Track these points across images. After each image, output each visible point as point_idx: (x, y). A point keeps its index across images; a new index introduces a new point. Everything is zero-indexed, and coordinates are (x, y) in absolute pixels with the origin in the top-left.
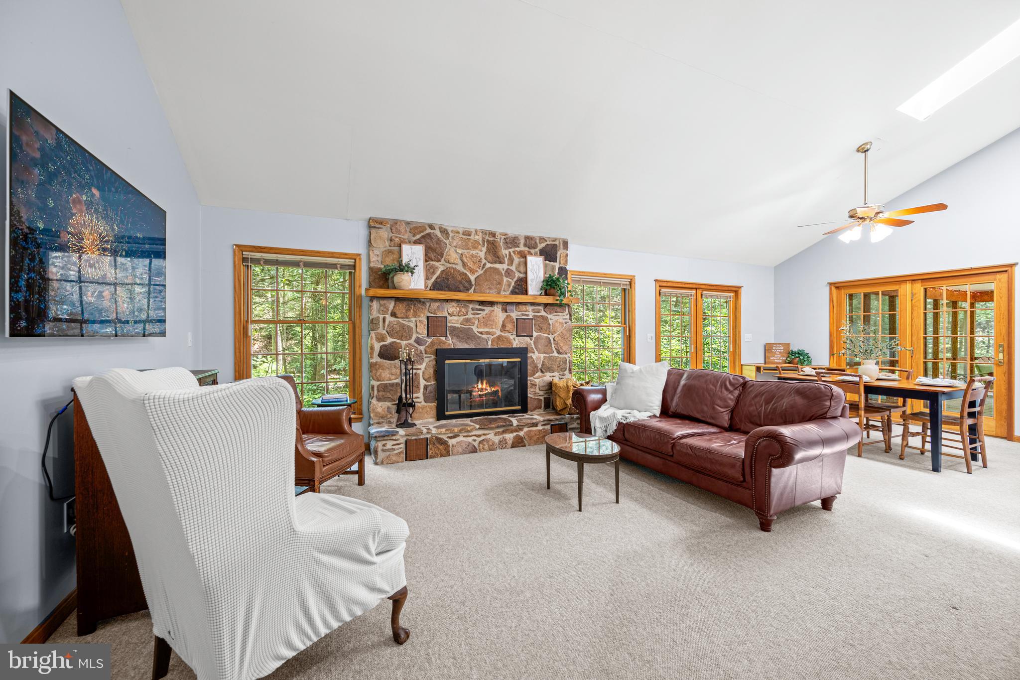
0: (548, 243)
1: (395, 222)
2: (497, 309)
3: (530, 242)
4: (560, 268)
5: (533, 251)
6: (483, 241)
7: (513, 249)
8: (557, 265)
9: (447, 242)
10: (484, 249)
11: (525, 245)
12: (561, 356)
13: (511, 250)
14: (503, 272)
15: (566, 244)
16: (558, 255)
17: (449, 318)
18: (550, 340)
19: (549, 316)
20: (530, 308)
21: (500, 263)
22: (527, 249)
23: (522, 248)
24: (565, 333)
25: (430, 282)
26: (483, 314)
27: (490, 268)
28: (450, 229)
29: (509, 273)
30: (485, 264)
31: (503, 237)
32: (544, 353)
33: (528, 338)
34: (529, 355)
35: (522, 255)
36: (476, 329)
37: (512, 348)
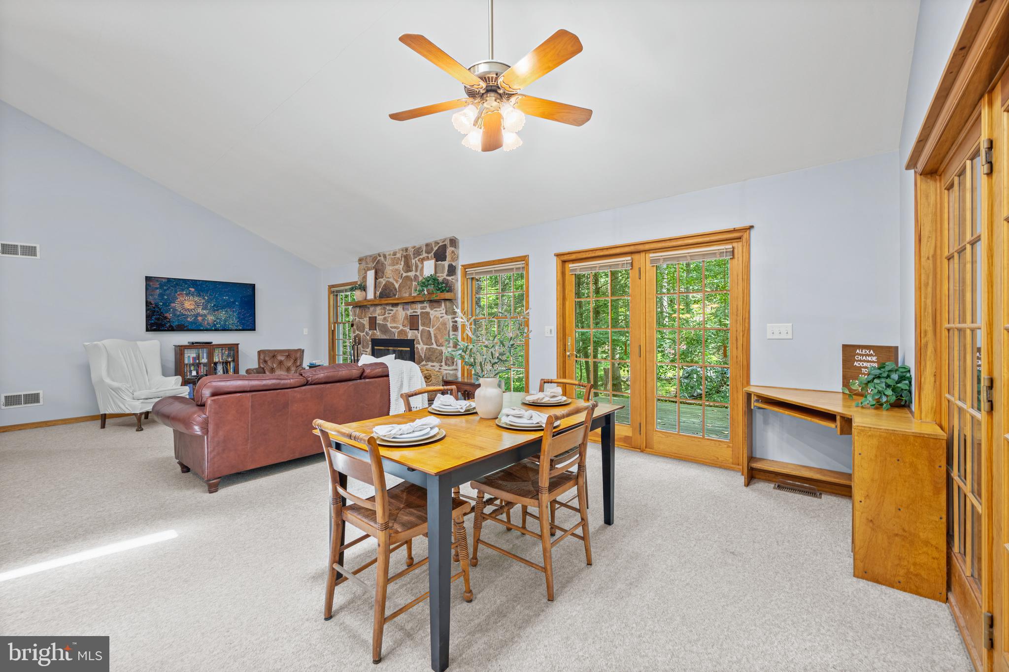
0: (440, 245)
1: (366, 257)
2: (400, 308)
3: (428, 248)
4: (450, 266)
5: (430, 255)
6: (402, 257)
7: (418, 258)
8: (446, 264)
9: (386, 263)
10: (402, 263)
11: (425, 252)
12: (439, 348)
13: (417, 259)
14: (413, 278)
15: (453, 242)
16: (447, 254)
17: (378, 317)
18: (430, 333)
19: (431, 312)
20: (419, 306)
21: (411, 271)
22: (427, 255)
23: (424, 255)
24: (441, 327)
25: (378, 293)
26: (392, 312)
27: (405, 276)
28: (387, 254)
29: (416, 278)
30: (402, 274)
31: (413, 250)
32: (427, 344)
33: (416, 331)
34: (416, 346)
35: (422, 260)
36: (389, 325)
37: (407, 339)
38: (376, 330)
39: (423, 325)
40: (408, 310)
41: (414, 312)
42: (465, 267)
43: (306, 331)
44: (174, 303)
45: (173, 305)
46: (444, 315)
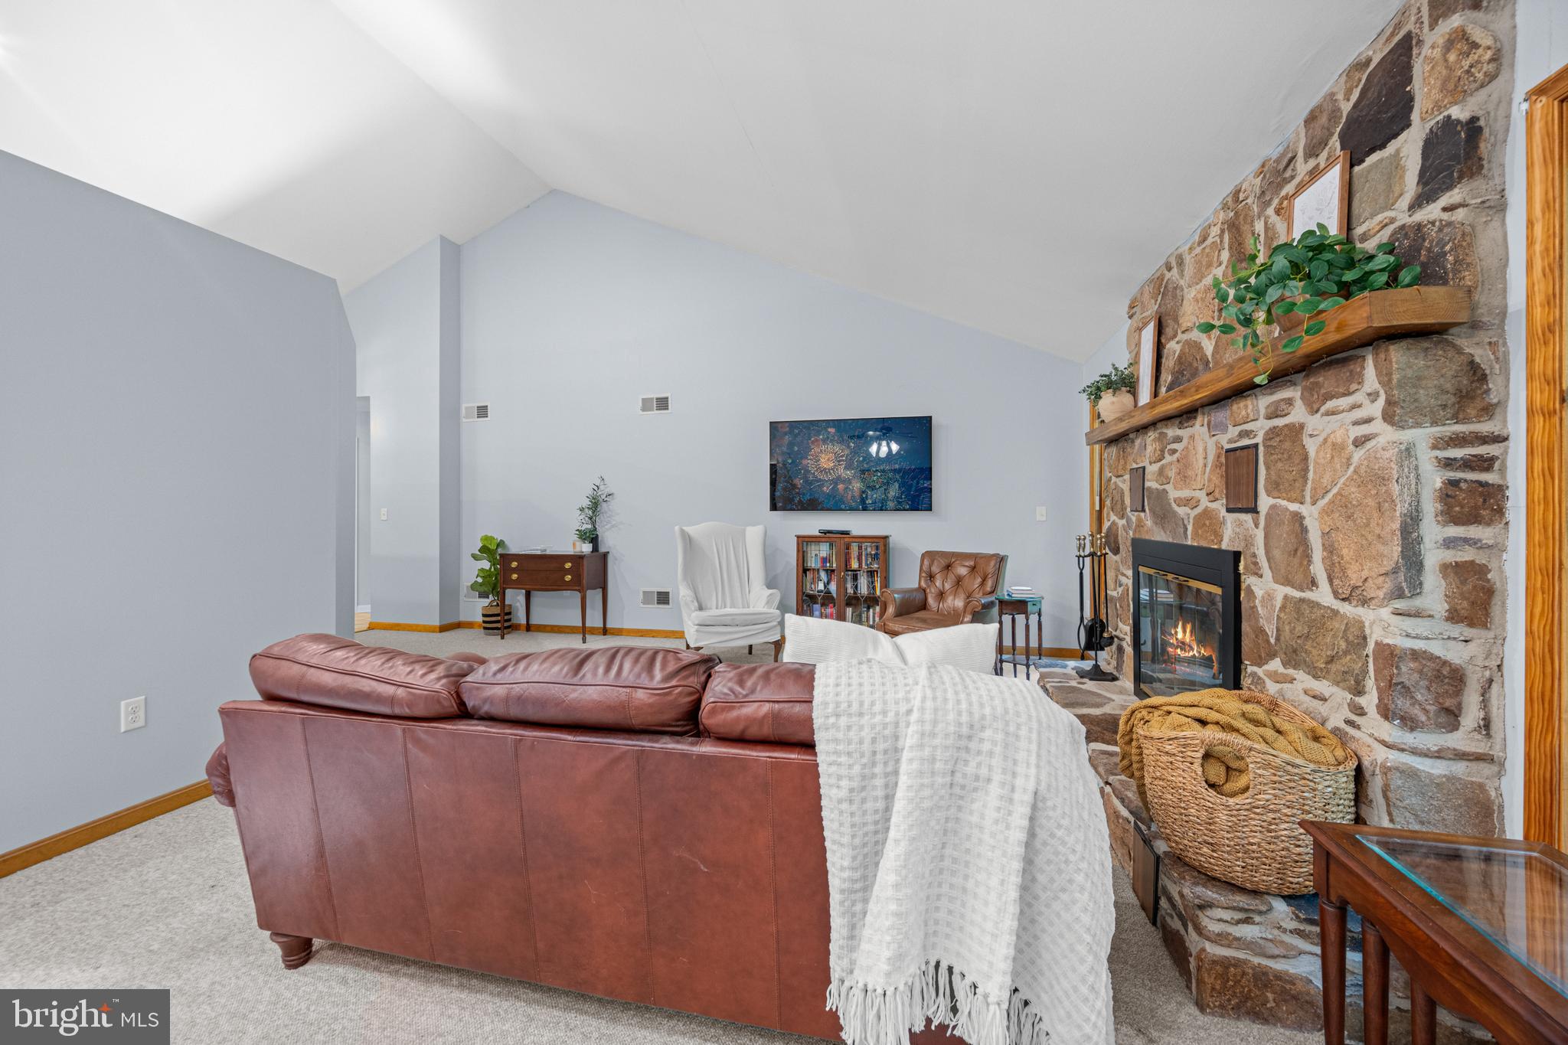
1: (1144, 288)
2: (1199, 426)
3: (1319, 126)
5: (1323, 157)
6: (1224, 232)
7: (1276, 201)
8: (1416, 141)
9: (1183, 282)
10: (1225, 254)
12: (1346, 609)
17: (1149, 470)
18: (1304, 529)
19: (1314, 423)
20: (1265, 402)
22: (1310, 165)
23: (1300, 173)
25: (1163, 392)
26: (1180, 449)
28: (1186, 247)
31: (1258, 181)
32: (1287, 582)
33: (1248, 518)
34: (1243, 581)
36: (1173, 494)
37: (1220, 551)
38: (1143, 510)
39: (1274, 488)
40: (1226, 428)
41: (1243, 434)
43: (1041, 513)
44: (807, 458)
45: (805, 462)
46: (1379, 426)
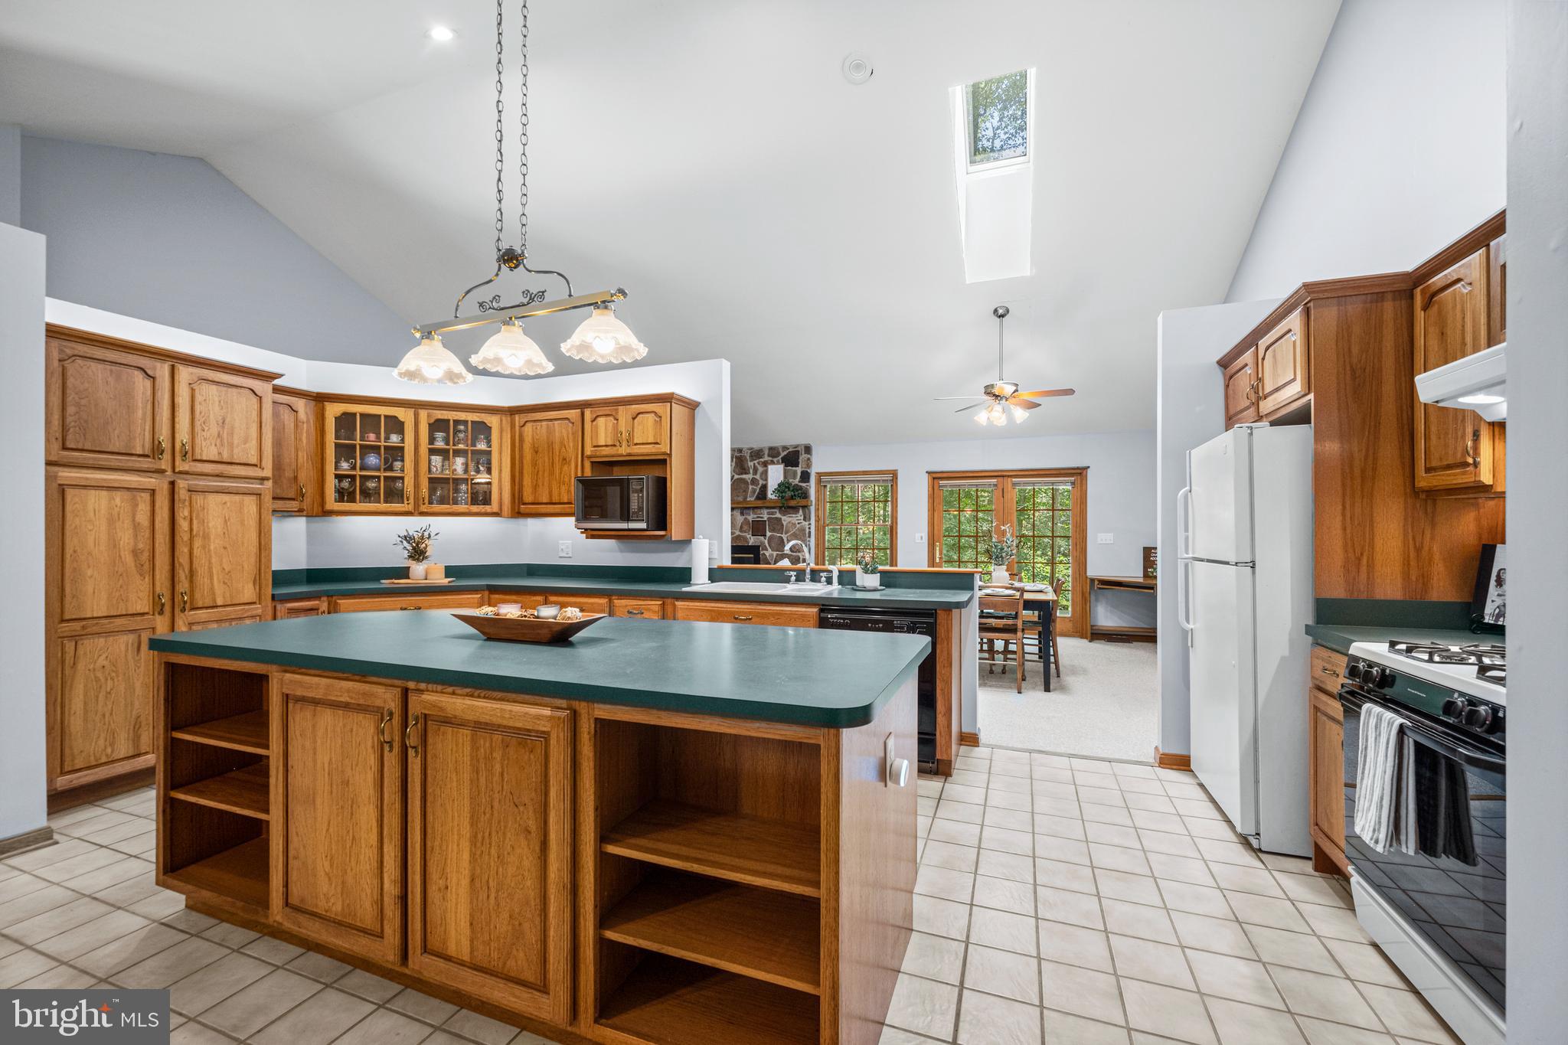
0: (790, 450)
2: (737, 514)
3: (773, 452)
4: (802, 472)
5: (775, 460)
6: (732, 458)
7: (758, 460)
8: (799, 470)
11: (769, 456)
13: (755, 462)
14: (749, 481)
15: (808, 449)
16: (800, 461)
18: (783, 540)
19: (783, 518)
20: (766, 511)
21: (746, 473)
22: (771, 459)
23: (766, 458)
24: (798, 532)
27: (738, 479)
29: (754, 481)
30: (733, 476)
31: (749, 451)
33: (762, 538)
34: (762, 552)
35: (765, 464)
37: (748, 546)
39: (772, 530)
40: (749, 515)
41: (758, 517)
42: (819, 475)
46: (802, 521)
